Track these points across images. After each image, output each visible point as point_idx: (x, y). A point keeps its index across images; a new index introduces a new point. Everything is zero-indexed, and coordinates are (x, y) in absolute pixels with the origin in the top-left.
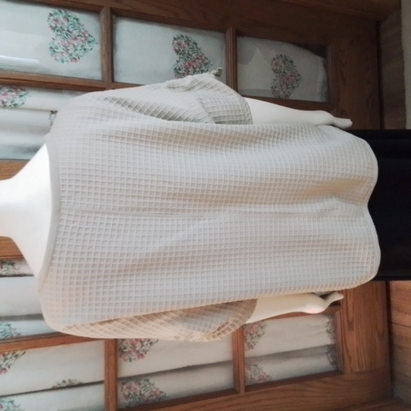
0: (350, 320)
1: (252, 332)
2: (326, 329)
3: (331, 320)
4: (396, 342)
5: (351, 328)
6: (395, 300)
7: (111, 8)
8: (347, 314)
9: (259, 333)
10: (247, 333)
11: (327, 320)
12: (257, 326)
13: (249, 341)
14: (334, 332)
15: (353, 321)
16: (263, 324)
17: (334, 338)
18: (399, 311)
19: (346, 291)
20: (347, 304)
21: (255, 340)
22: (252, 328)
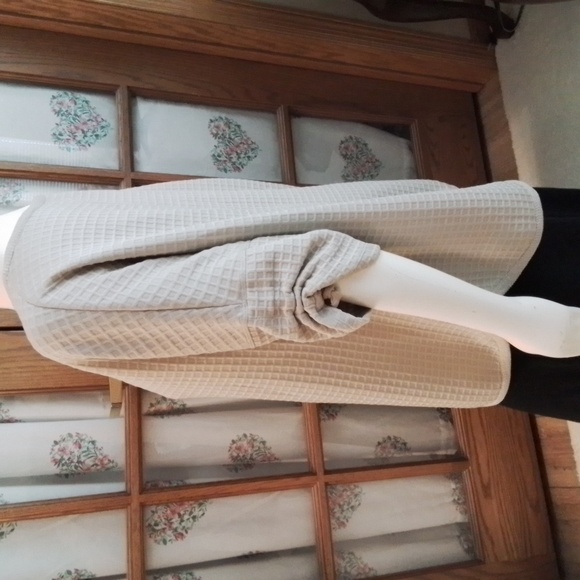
0: (485, 482)
1: (342, 503)
2: (452, 499)
3: (458, 485)
5: (487, 495)
6: (548, 453)
7: (128, 87)
8: (480, 473)
9: (352, 504)
10: (334, 503)
11: (453, 486)
12: (349, 493)
13: (338, 515)
14: (464, 503)
15: (489, 484)
16: (357, 490)
17: (466, 512)
18: (556, 468)
19: (474, 439)
20: (477, 459)
21: (347, 514)
22: (341, 496)
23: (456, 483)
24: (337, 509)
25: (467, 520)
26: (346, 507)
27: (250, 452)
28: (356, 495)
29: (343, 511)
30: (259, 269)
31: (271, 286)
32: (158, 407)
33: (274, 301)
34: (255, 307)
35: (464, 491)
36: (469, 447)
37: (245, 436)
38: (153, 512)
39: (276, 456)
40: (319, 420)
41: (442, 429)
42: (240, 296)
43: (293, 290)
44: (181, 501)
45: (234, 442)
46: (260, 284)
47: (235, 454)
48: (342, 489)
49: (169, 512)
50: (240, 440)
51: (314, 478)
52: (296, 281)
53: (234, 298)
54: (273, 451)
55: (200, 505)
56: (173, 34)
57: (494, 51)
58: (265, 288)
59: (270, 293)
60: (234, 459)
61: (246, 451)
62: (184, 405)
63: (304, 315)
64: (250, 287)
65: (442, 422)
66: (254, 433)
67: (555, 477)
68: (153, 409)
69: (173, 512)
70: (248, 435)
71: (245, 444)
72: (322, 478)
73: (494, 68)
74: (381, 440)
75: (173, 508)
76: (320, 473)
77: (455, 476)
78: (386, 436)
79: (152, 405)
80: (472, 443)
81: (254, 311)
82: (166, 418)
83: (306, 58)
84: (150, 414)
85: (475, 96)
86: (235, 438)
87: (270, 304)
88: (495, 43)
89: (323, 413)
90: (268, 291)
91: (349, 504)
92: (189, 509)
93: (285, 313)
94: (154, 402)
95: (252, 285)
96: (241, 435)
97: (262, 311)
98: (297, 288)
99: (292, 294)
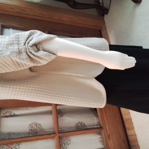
0: (108, 135)
1: (65, 143)
2: (99, 140)
3: (101, 136)
4: (131, 144)
5: (109, 138)
6: (127, 125)
7: (1, 25)
8: (107, 132)
9: (68, 143)
10: (62, 143)
11: (99, 136)
12: (67, 140)
13: (63, 147)
14: (103, 142)
15: (110, 135)
16: (70, 139)
17: (103, 144)
18: (129, 129)
19: (105, 122)
20: (106, 128)
21: (66, 146)
22: (64, 141)
23: (100, 136)
24: (63, 145)
25: (104, 147)
26: (66, 144)
27: (35, 128)
28: (69, 140)
29: (65, 145)
30: (13, 39)
31: (17, 44)
32: (6, 114)
33: (19, 49)
34: (12, 51)
35: (102, 138)
36: (103, 124)
37: (34, 123)
38: (2, 147)
39: (44, 129)
40: (57, 117)
41: (95, 119)
42: (7, 48)
43: (25, 45)
44: (12, 143)
45: (30, 125)
46: (13, 44)
47: (31, 129)
48: (65, 138)
49: (8, 147)
50: (32, 124)
51: (55, 135)
52: (26, 42)
53: (5, 49)
54: (43, 127)
55: (18, 145)
56: (15, 11)
57: (104, 18)
58: (15, 45)
59: (17, 46)
60: (30, 130)
61: (34, 128)
62: (14, 114)
63: (30, 53)
64: (10, 45)
65: (95, 117)
66: (37, 122)
67: (129, 132)
68: (4, 115)
69: (9, 147)
70: (35, 122)
71: (34, 125)
72: (58, 135)
73: (104, 23)
74: (77, 123)
75: (9, 146)
76: (57, 133)
77: (100, 133)
78: (78, 122)
79: (4, 114)
80: (104, 123)
81: (11, 52)
82: (8, 118)
83: (53, 19)
84: (3, 117)
85: (100, 31)
86: (31, 124)
87: (17, 49)
88: (104, 16)
89: (59, 115)
90: (16, 46)
91: (67, 143)
92: (15, 146)
93: (23, 52)
94: (4, 113)
95: (11, 44)
96: (33, 122)
97: (15, 52)
98: (26, 44)
99: (25, 46)
